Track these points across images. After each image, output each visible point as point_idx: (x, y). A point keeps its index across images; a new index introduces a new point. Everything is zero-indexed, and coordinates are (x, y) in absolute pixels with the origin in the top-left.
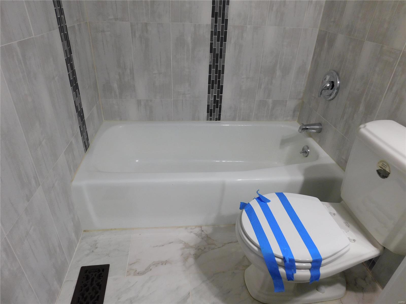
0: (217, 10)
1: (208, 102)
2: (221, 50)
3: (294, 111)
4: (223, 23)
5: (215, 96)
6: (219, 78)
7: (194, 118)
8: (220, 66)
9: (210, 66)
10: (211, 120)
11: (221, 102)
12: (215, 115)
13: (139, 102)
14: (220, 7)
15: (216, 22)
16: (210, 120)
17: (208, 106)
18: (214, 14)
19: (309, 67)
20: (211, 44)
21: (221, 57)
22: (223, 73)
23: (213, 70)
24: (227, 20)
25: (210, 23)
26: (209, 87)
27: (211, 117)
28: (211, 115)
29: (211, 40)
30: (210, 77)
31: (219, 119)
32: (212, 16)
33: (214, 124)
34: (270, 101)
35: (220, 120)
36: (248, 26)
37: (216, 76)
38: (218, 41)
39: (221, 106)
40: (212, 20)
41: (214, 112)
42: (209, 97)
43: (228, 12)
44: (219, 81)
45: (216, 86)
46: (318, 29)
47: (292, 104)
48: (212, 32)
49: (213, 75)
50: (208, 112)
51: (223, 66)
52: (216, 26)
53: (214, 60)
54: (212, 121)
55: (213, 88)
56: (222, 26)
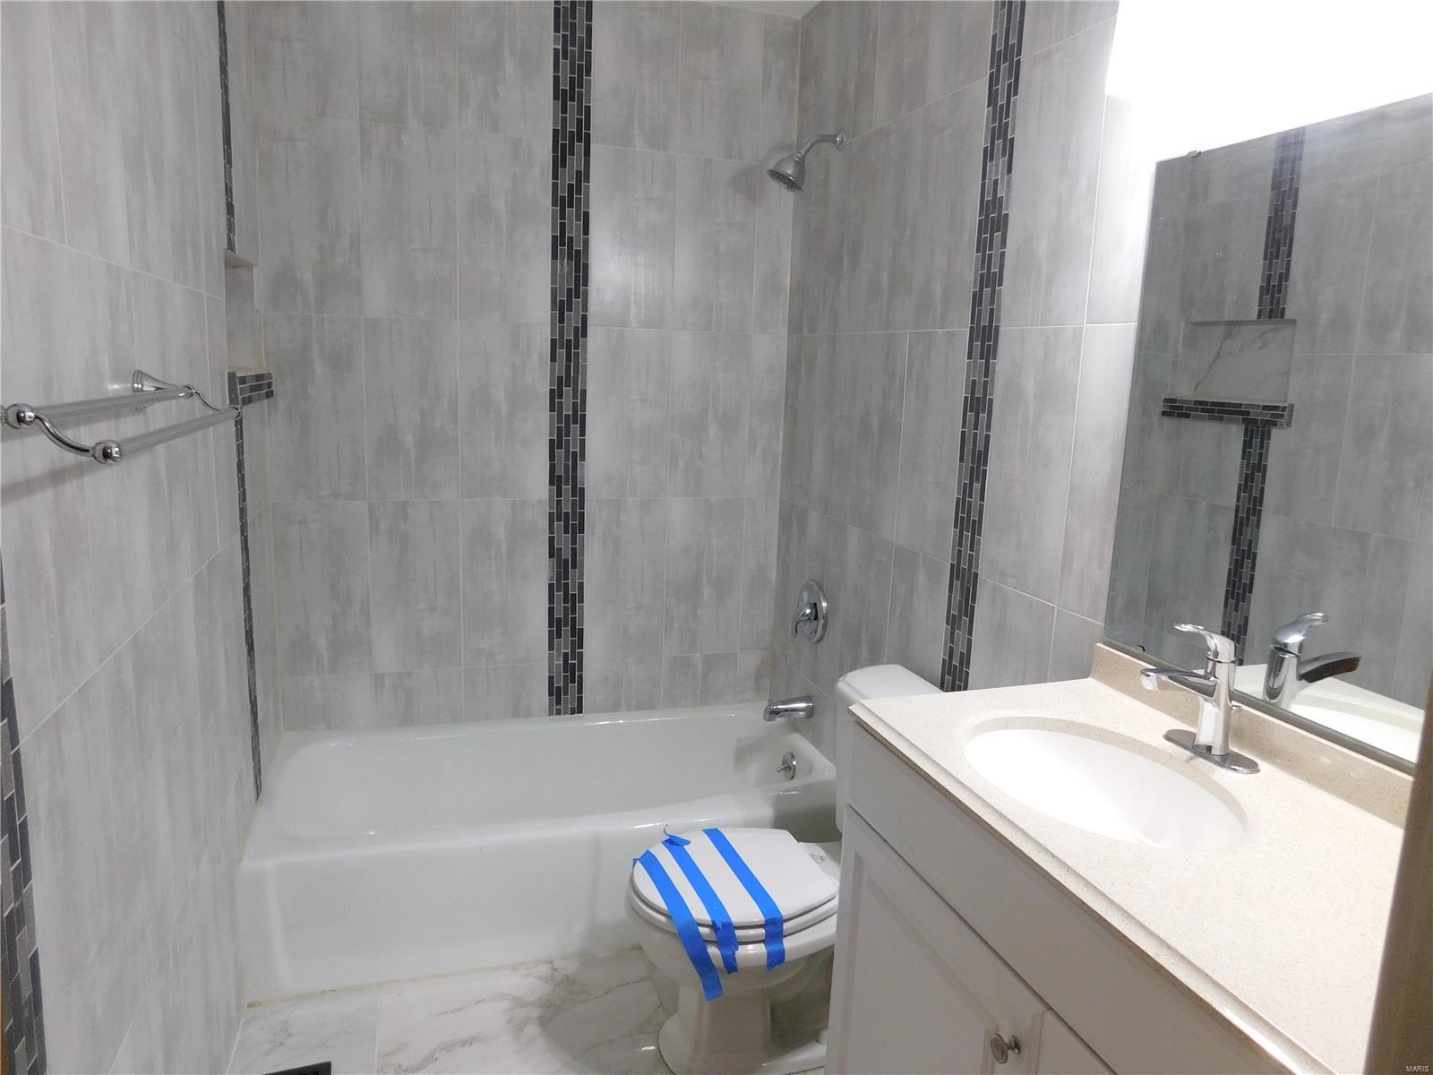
0: (560, 471)
1: (550, 670)
2: (574, 550)
3: (758, 678)
4: (574, 495)
5: (566, 655)
6: (574, 612)
7: (518, 711)
8: (574, 587)
9: (551, 586)
10: (559, 712)
11: (581, 669)
12: (569, 700)
13: (379, 680)
14: (566, 466)
15: (559, 495)
16: (557, 714)
17: (551, 679)
18: (555, 480)
19: (773, 576)
20: (551, 540)
21: (574, 566)
22: (581, 601)
23: (559, 594)
24: (582, 490)
25: (546, 496)
26: (551, 633)
27: (558, 707)
28: (558, 702)
29: (551, 530)
30: (551, 610)
31: (580, 711)
32: (551, 483)
33: (567, 724)
34: (697, 658)
35: (582, 712)
36: (630, 500)
37: (566, 608)
38: (566, 532)
39: (581, 677)
40: (550, 490)
41: (566, 693)
42: (551, 657)
43: (583, 473)
44: (574, 620)
45: (566, 630)
46: (777, 502)
47: (749, 661)
48: (551, 515)
49: (560, 606)
50: (551, 694)
51: (581, 586)
52: (559, 502)
53: (558, 573)
54: (562, 716)
55: (559, 636)
56: (574, 502)
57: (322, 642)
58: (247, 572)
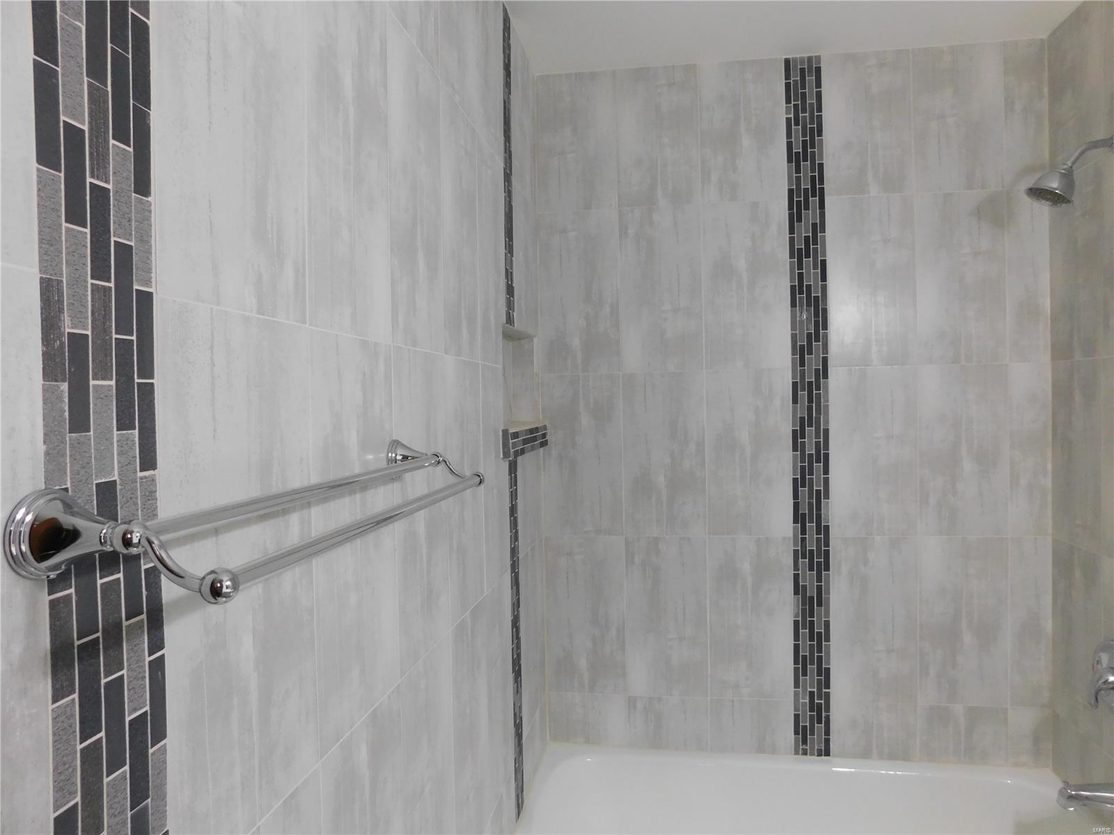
0: (804, 509)
1: (796, 709)
2: (819, 588)
3: (1036, 740)
4: (818, 533)
5: (812, 694)
6: (820, 651)
7: (763, 747)
8: (820, 623)
9: (796, 623)
10: (805, 753)
11: (828, 709)
12: (816, 740)
13: (632, 703)
14: (810, 504)
15: (803, 532)
16: (803, 754)
17: (797, 717)
18: (799, 518)
19: (1048, 626)
20: (796, 577)
21: (820, 604)
22: (828, 639)
23: (805, 632)
24: (827, 528)
25: (791, 535)
26: (796, 670)
27: (804, 747)
28: (805, 742)
29: (796, 567)
30: (796, 648)
31: (827, 753)
32: (795, 521)
33: (812, 766)
34: (958, 709)
35: (829, 756)
36: (878, 538)
37: (811, 646)
38: (811, 569)
39: (828, 718)
40: (794, 528)
41: (812, 733)
42: (796, 694)
43: (827, 510)
44: (820, 658)
45: (812, 668)
46: (1049, 539)
47: (1023, 720)
48: (796, 552)
49: (805, 644)
50: (796, 733)
51: (827, 624)
52: (803, 540)
53: (804, 611)
54: (808, 757)
55: (805, 674)
56: (818, 540)
57: (583, 663)
58: (516, 605)
